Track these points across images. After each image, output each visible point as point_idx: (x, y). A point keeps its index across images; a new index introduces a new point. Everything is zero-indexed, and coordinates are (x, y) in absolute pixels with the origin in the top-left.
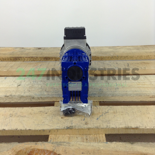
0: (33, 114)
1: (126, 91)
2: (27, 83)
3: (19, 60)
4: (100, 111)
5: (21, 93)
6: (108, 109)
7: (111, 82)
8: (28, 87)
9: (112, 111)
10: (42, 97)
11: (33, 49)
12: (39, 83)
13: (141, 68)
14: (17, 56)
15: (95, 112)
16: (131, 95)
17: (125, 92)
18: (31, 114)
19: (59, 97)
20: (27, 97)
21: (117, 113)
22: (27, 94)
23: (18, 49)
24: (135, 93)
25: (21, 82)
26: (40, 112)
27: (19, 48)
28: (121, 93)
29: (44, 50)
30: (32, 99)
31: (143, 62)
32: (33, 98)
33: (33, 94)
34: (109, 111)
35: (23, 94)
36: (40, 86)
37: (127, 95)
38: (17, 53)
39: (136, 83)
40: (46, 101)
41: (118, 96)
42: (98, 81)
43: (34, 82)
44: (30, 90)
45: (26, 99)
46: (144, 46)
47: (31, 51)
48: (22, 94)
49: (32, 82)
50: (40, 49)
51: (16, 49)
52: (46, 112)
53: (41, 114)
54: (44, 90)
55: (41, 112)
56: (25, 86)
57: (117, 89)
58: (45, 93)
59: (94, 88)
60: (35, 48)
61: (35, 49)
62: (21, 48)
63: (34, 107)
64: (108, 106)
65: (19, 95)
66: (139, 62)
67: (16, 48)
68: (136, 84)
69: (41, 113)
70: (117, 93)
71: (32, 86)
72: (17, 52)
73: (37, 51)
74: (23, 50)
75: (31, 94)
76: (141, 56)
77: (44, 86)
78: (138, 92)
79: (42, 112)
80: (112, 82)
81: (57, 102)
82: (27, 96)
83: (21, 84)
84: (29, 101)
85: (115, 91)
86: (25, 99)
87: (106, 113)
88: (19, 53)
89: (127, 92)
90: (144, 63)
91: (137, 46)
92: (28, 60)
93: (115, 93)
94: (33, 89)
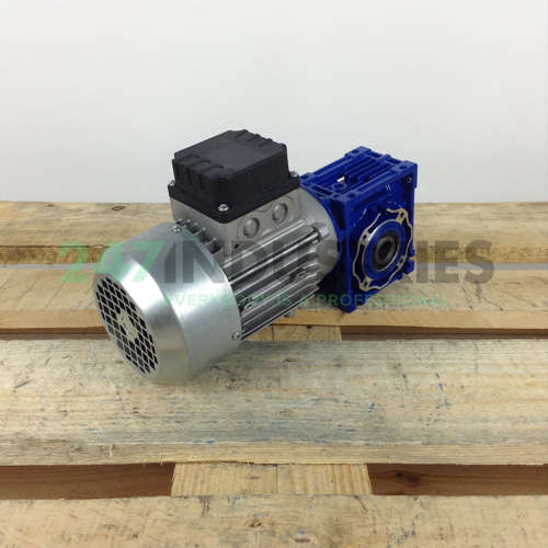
0: (74, 537)
1: (486, 420)
2: (57, 373)
3: (33, 257)
4: (378, 528)
5: (26, 422)
6: (412, 516)
7: (414, 369)
8: (61, 393)
9: (430, 528)
10: (118, 443)
11: (93, 209)
12: (109, 370)
13: (534, 305)
14: (24, 240)
15: (358, 533)
16: (505, 439)
17: (478, 425)
18: (66, 537)
19: (194, 447)
20: (51, 445)
21: (453, 536)
22: (54, 429)
23: (31, 210)
24: (524, 427)
25: (31, 367)
26: (106, 531)
27: (34, 203)
28: (461, 426)
29: (136, 213)
30: (76, 454)
31: (536, 278)
32: (79, 449)
33: (79, 428)
34: (418, 523)
35: (35, 428)
36: (113, 388)
37: (486, 437)
38: (26, 228)
39: (522, 376)
40: (138, 461)
41: (453, 443)
42: (361, 365)
43: (89, 368)
44: (68, 408)
45: (50, 454)
46: (533, 204)
47: (81, 218)
48: (33, 430)
49: (79, 369)
50: (118, 208)
51: (24, 210)
52: (136, 530)
53: (109, 541)
54: (129, 409)
55: (110, 527)
56: (49, 385)
57: (441, 410)
58: (135, 426)
59: (343, 399)
60: (99, 205)
61: (99, 209)
62: (43, 203)
63: (82, 501)
64: (412, 498)
65: (17, 434)
66: (520, 274)
67: (25, 204)
68: (520, 382)
69: (112, 531)
70: (447, 426)
71: (78, 387)
72: (26, 223)
73: (106, 219)
74: (50, 212)
75: (70, 428)
76: (526, 249)
77: (129, 388)
78: (532, 426)
79: (117, 528)
80: (419, 368)
81: (184, 466)
82: (53, 441)
83: (32, 376)
84: (62, 461)
85: (435, 416)
86: (44, 453)
87: (406, 536)
88: (32, 229)
89: (490, 424)
90: (542, 280)
91: (504, 206)
92: (70, 259)
93: (438, 426)
94: (82, 404)
